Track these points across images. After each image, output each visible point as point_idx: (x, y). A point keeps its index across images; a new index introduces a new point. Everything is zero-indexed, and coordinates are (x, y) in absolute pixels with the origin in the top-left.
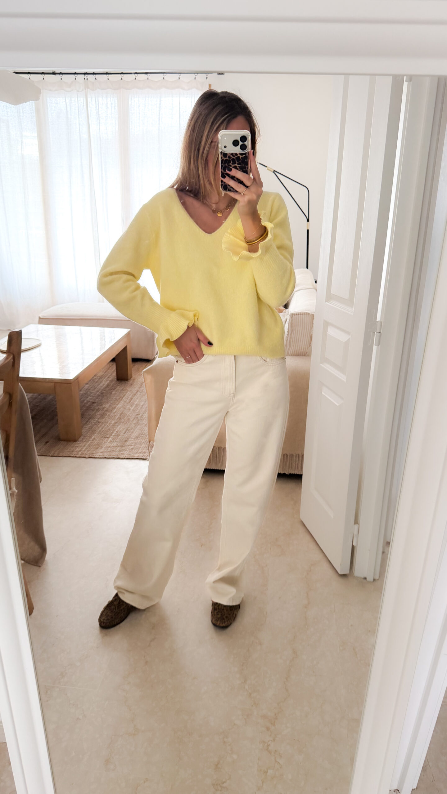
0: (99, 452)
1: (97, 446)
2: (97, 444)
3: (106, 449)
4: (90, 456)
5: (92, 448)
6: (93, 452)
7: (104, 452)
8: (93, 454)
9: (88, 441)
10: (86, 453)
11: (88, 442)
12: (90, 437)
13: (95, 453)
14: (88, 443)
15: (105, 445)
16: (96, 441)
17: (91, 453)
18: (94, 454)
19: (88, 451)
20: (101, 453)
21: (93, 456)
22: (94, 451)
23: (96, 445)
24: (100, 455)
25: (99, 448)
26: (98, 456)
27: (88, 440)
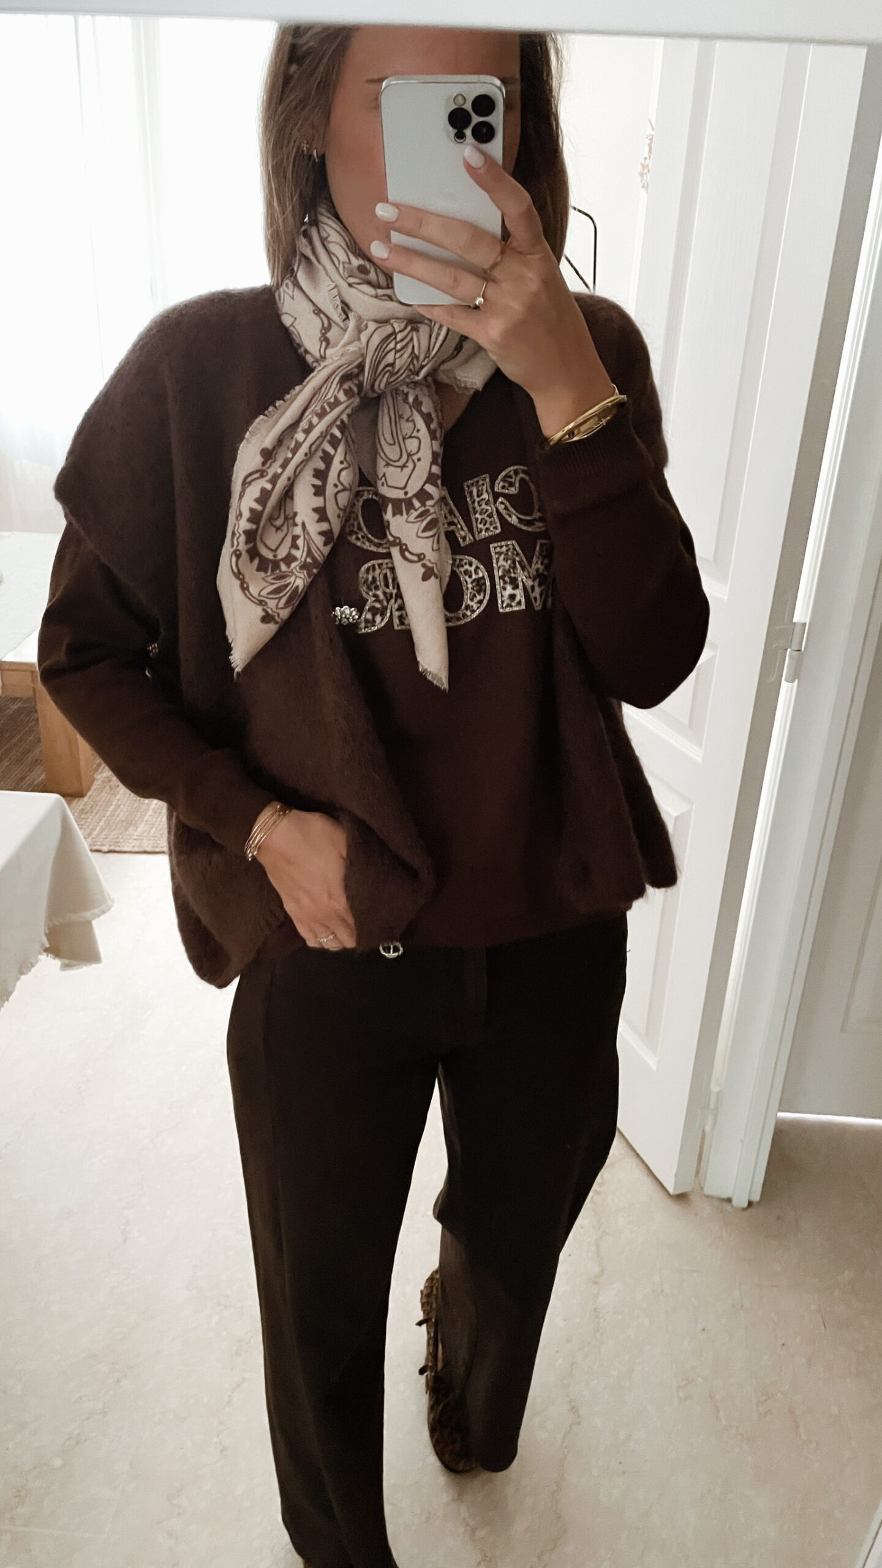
0: (129, 839)
1: (124, 824)
2: (123, 819)
3: (145, 831)
4: (112, 848)
5: (114, 830)
6: (117, 838)
7: (141, 838)
8: (118, 842)
9: (104, 812)
10: (101, 842)
11: (105, 814)
12: (108, 803)
13: (121, 840)
14: (104, 817)
15: (143, 821)
16: (121, 811)
17: (114, 840)
18: (119, 844)
19: (105, 835)
20: (135, 839)
21: (117, 849)
22: (121, 837)
23: (124, 821)
24: (133, 844)
25: (131, 828)
26: (128, 846)
27: (104, 810)
